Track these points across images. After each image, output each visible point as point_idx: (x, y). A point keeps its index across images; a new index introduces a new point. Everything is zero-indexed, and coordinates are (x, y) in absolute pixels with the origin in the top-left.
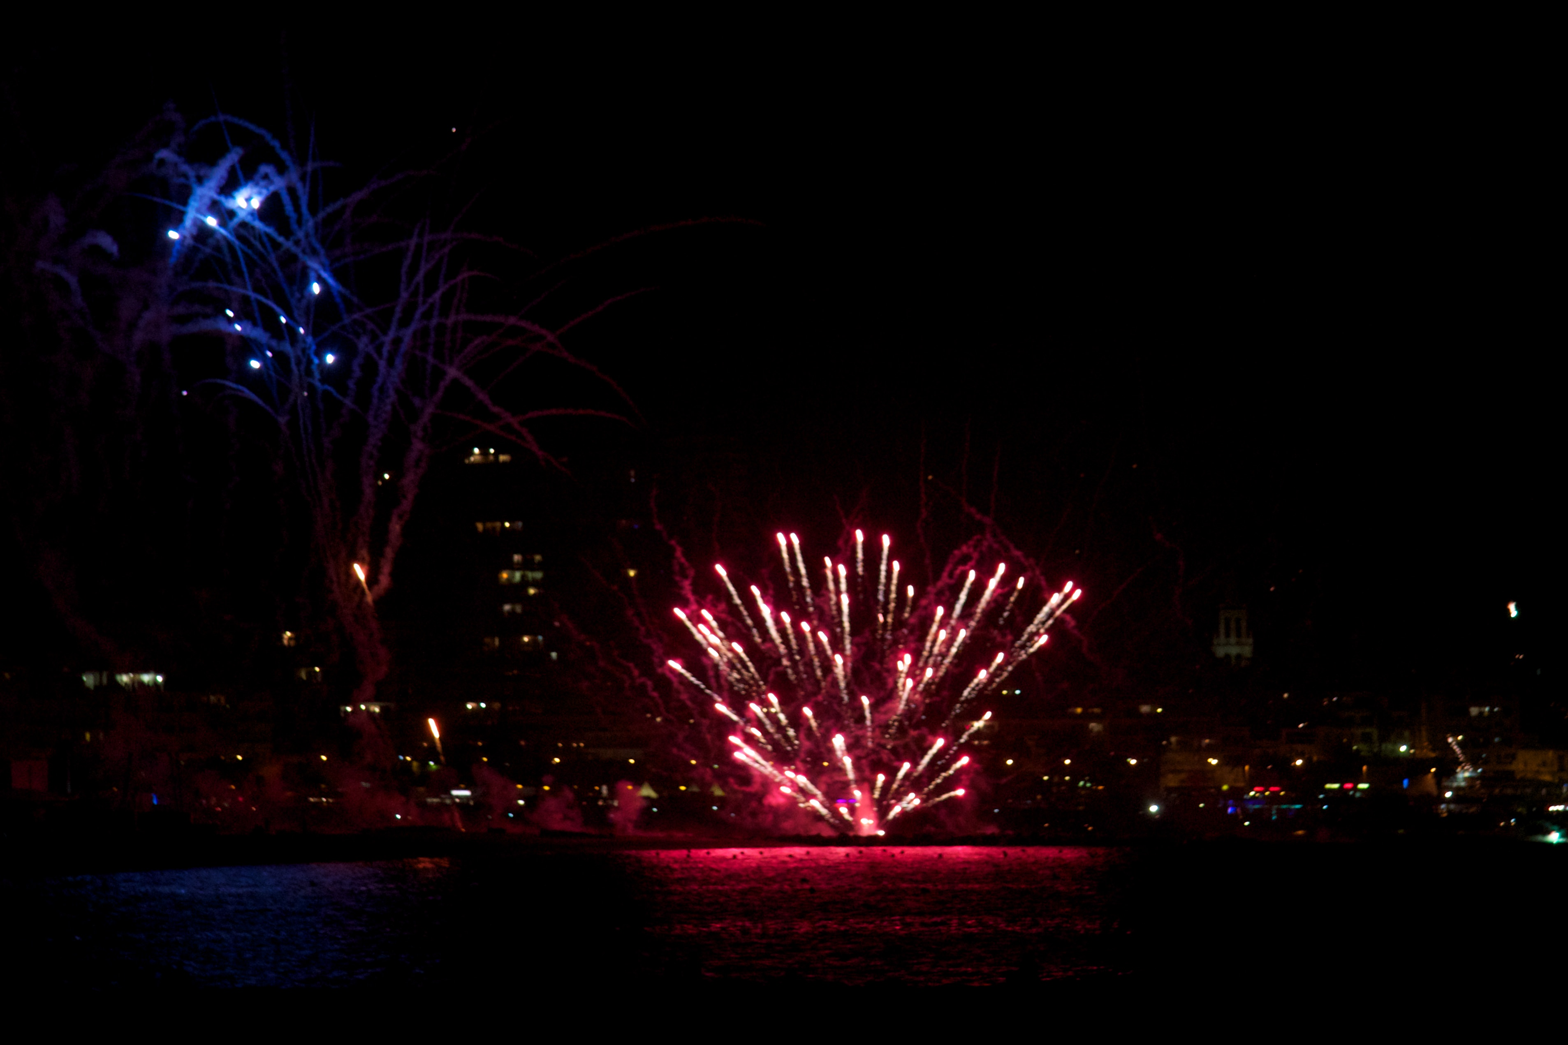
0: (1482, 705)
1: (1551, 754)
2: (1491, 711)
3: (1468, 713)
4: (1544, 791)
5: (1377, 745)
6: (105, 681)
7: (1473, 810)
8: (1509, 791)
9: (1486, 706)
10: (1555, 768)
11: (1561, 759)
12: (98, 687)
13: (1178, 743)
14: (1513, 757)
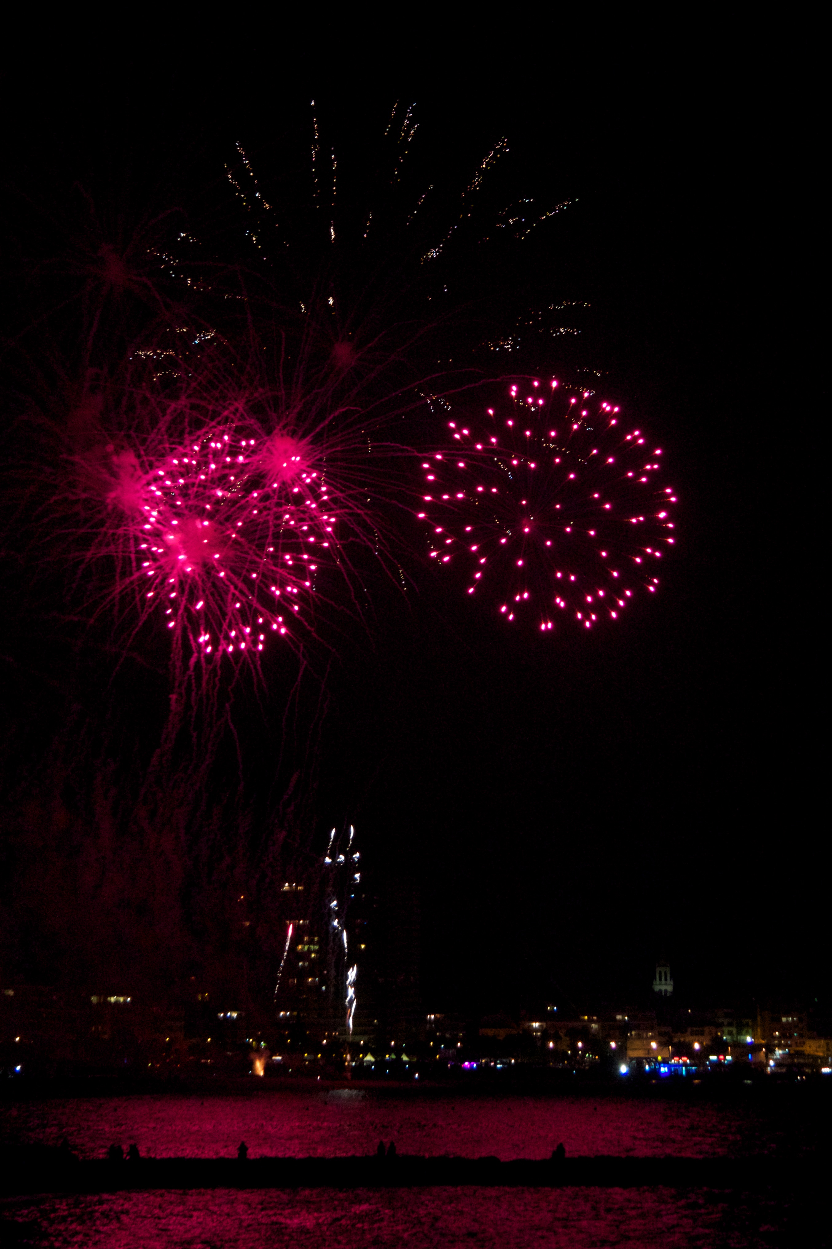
0: (787, 1016)
1: (822, 1041)
2: (793, 1019)
3: (781, 1020)
4: (819, 1061)
5: (736, 1036)
6: (102, 1000)
7: (784, 1070)
8: (802, 1061)
9: (789, 1017)
10: (825, 1049)
11: (828, 1044)
12: (99, 1003)
13: (635, 1035)
14: (804, 1043)
